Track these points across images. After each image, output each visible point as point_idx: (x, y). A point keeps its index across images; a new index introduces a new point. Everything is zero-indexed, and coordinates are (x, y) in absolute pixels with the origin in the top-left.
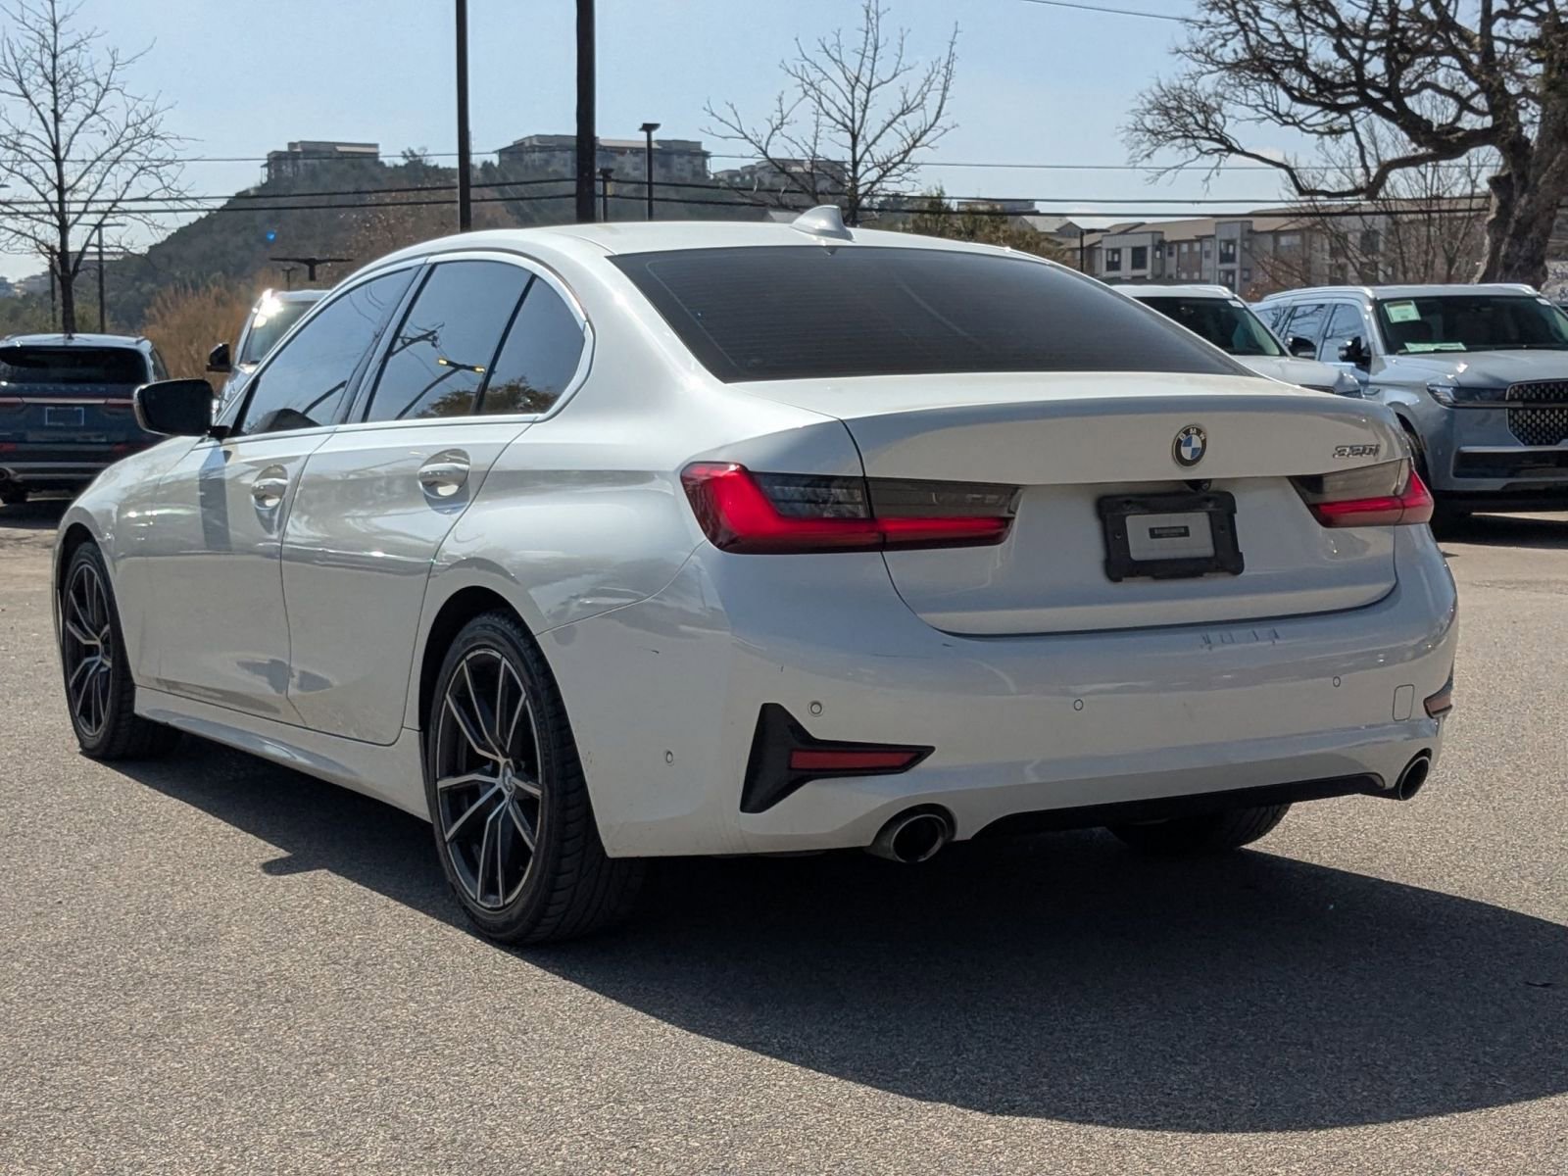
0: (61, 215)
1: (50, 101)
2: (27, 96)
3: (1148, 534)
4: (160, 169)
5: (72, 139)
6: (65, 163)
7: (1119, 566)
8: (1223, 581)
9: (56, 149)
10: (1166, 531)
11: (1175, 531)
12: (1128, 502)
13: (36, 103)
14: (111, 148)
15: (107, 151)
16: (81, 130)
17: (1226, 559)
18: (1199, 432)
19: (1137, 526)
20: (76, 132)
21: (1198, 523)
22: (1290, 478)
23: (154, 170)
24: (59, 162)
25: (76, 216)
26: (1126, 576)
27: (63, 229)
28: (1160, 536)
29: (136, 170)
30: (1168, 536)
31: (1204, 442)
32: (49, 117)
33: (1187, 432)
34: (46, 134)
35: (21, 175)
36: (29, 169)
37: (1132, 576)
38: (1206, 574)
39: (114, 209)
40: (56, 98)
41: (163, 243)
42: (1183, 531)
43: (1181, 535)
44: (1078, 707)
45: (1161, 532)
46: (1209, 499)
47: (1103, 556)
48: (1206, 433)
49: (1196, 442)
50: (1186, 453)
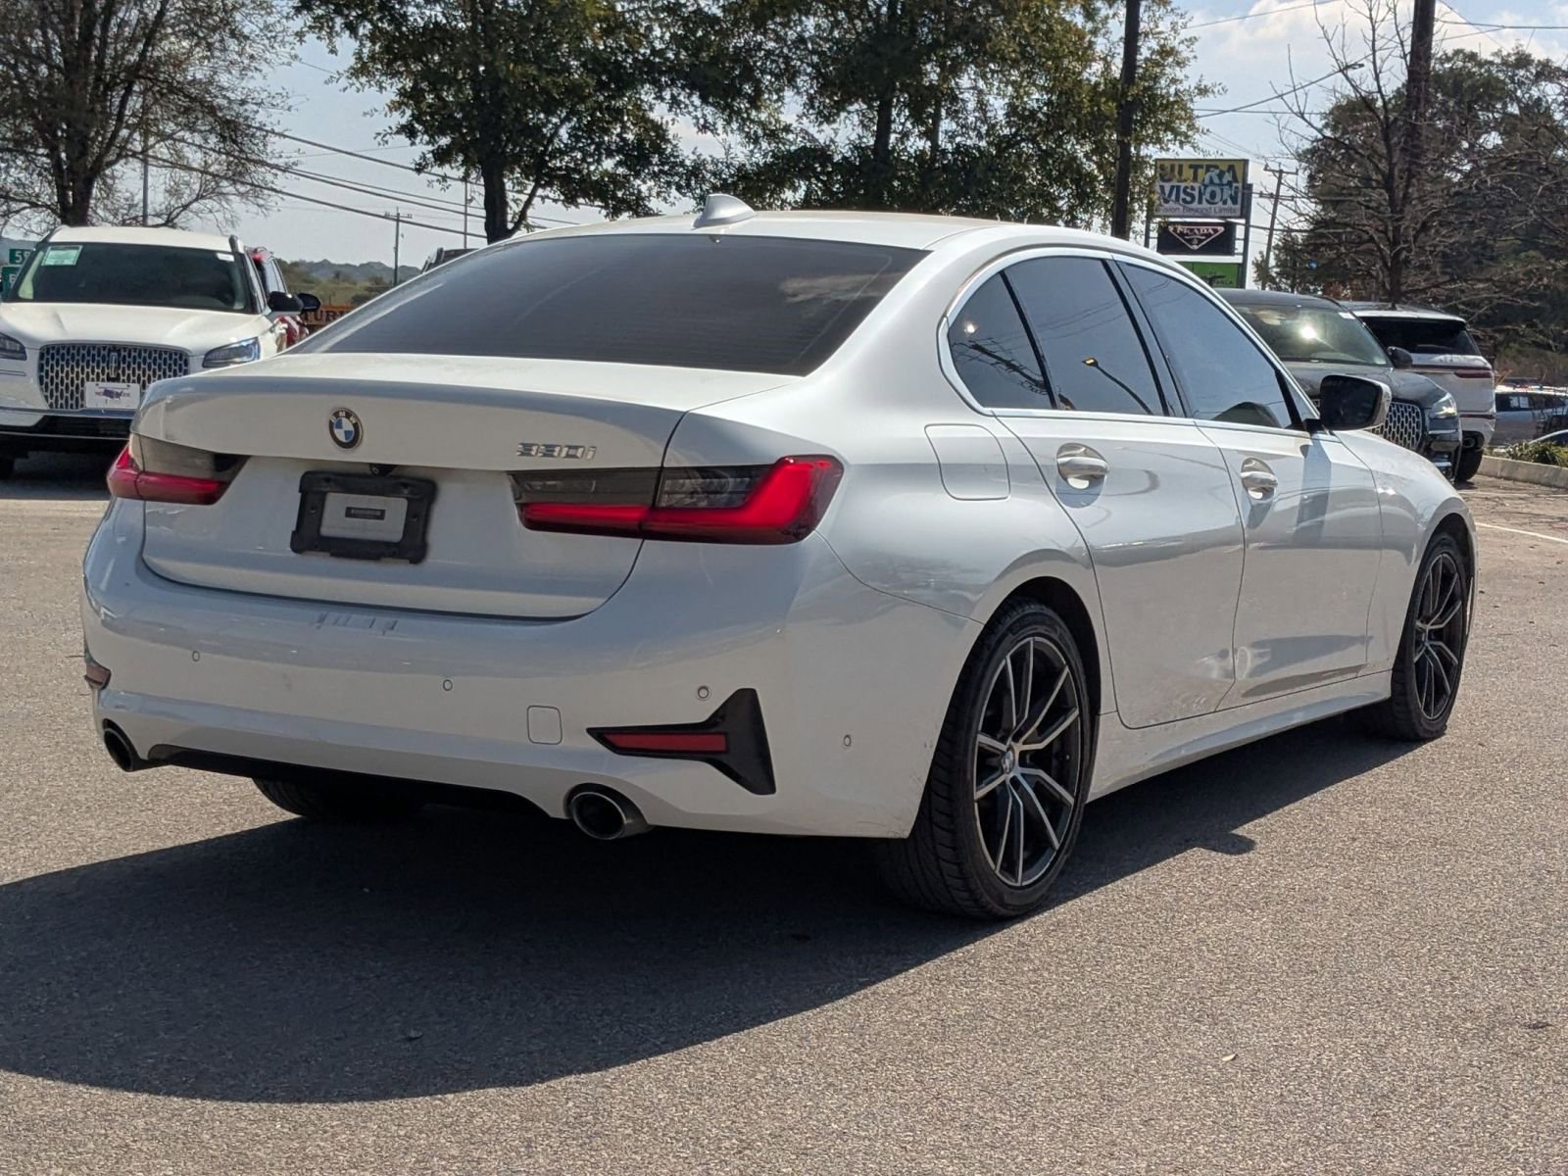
3: (344, 512)
7: (308, 538)
8: (402, 567)
10: (362, 512)
11: (372, 513)
12: (328, 480)
17: (412, 548)
18: (348, 415)
19: (336, 503)
21: (396, 508)
22: (509, 473)
26: (311, 550)
28: (355, 516)
30: (363, 517)
31: (356, 426)
33: (337, 414)
37: (317, 549)
38: (384, 559)
42: (379, 513)
43: (376, 518)
44: (196, 657)
45: (357, 512)
46: (406, 486)
47: (294, 528)
48: (356, 417)
49: (347, 425)
50: (340, 435)
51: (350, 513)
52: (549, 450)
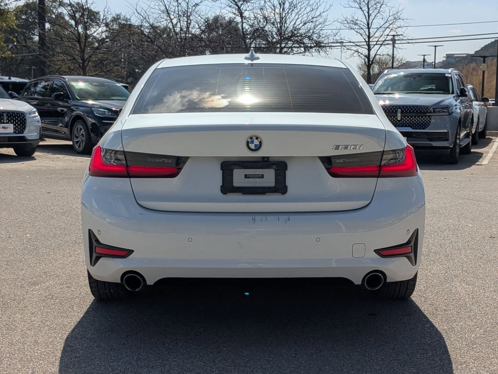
0: (369, 45)
1: (367, 9)
2: (361, 8)
3: (244, 177)
4: (397, 30)
5: (372, 21)
6: (370, 29)
7: (228, 188)
9: (368, 24)
10: (252, 176)
11: (257, 176)
12: (235, 164)
13: (363, 10)
14: (385, 24)
15: (383, 24)
16: (375, 18)
17: (279, 188)
18: (257, 138)
19: (238, 173)
20: (374, 19)
21: (269, 173)
22: (319, 157)
23: (395, 30)
24: (369, 28)
25: (373, 46)
26: (229, 192)
27: (369, 50)
28: (249, 178)
29: (390, 30)
30: (254, 178)
31: (260, 142)
32: (367, 14)
33: (251, 138)
34: (366, 20)
35: (360, 33)
36: (362, 31)
37: (232, 192)
39: (384, 43)
40: (369, 9)
41: (479, 50)
42: (261, 176)
43: (260, 178)
45: (250, 176)
46: (274, 164)
47: (221, 184)
48: (261, 139)
49: (256, 142)
50: (252, 146)
51: (246, 176)
52: (346, 147)
